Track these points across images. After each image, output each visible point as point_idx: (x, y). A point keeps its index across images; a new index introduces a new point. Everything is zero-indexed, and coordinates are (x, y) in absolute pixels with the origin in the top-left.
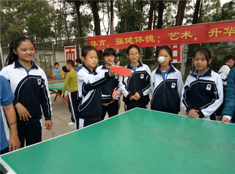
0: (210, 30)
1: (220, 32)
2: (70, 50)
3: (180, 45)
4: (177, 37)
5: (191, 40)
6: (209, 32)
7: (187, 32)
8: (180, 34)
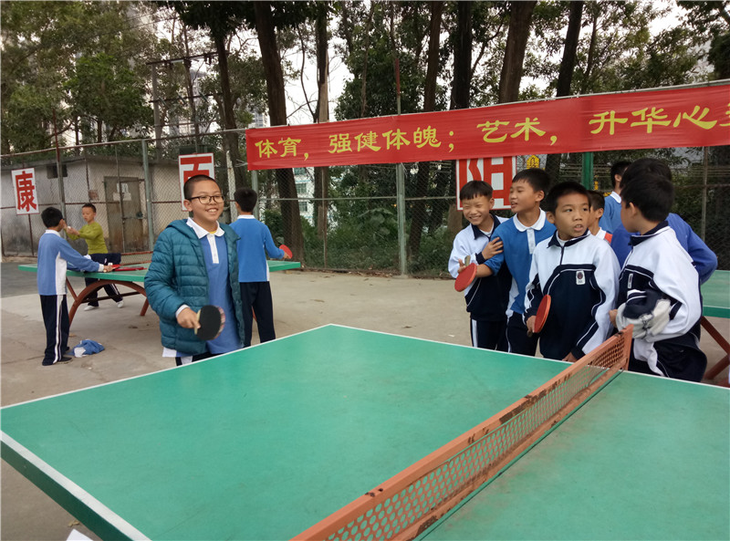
0: (595, 116)
1: (623, 121)
2: (196, 167)
3: (511, 157)
4: (503, 135)
5: (543, 144)
6: (592, 122)
7: (531, 121)
8: (512, 125)
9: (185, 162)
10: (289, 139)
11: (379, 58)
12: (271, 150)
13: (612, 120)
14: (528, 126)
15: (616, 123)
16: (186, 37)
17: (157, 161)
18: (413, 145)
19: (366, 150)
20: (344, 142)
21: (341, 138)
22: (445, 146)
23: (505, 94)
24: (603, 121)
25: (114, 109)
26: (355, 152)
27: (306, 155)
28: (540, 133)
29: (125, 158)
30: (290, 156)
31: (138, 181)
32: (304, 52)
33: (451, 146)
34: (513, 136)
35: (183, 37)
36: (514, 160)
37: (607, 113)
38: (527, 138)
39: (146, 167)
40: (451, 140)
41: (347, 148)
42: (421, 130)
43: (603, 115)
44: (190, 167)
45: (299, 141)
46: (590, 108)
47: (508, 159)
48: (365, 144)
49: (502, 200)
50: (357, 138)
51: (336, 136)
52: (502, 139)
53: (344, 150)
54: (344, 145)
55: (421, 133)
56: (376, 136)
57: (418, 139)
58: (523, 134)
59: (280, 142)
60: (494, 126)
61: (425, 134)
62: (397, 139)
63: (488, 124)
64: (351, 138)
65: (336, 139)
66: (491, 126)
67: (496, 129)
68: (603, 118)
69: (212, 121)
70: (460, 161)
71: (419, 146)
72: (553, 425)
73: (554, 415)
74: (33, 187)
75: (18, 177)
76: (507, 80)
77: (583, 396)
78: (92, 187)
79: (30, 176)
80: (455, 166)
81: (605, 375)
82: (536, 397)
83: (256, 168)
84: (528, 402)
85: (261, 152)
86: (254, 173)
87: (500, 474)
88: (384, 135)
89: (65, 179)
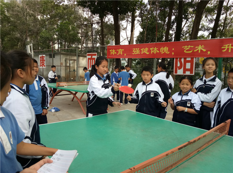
0: (224, 45)
2: (92, 57)
3: (193, 58)
4: (191, 50)
5: (205, 54)
6: (223, 47)
7: (201, 46)
8: (194, 47)
9: (88, 55)
10: (120, 49)
11: (151, 24)
12: (114, 53)
13: (230, 47)
14: (200, 48)
15: (231, 48)
16: (92, 17)
17: (80, 54)
18: (160, 53)
19: (145, 54)
20: (137, 51)
21: (136, 50)
22: (171, 53)
23: (193, 37)
24: (227, 47)
25: (70, 38)
26: (141, 54)
27: (125, 54)
28: (204, 50)
29: (72, 53)
30: (120, 54)
31: (75, 60)
32: (127, 22)
33: (173, 53)
34: (195, 51)
35: (91, 17)
36: (194, 59)
37: (228, 45)
38: (199, 52)
39: (77, 56)
40: (173, 51)
41: (138, 52)
42: (163, 48)
43: (227, 45)
44: (90, 57)
45: (123, 50)
46: (222, 42)
47: (192, 59)
48: (144, 52)
49: (190, 72)
50: (142, 50)
51: (135, 49)
52: (191, 52)
53: (137, 53)
54: (137, 52)
55: (163, 49)
56: (148, 49)
57: (162, 51)
58: (198, 50)
59: (117, 50)
60: (188, 47)
61: (164, 49)
62: (155, 50)
63: (186, 46)
64: (140, 50)
65: (135, 50)
66: (187, 47)
67: (189, 48)
68: (227, 46)
69: (98, 43)
70: (176, 58)
71: (162, 53)
72: (198, 152)
73: (199, 148)
74: (45, 61)
75: (41, 57)
76: (194, 32)
77: (210, 143)
78: (62, 62)
79: (44, 57)
80: (174, 60)
81: (219, 136)
82: (192, 142)
83: (109, 58)
84: (189, 144)
85: (111, 53)
86: (109, 59)
87: (177, 167)
88: (151, 49)
89: (54, 59)
